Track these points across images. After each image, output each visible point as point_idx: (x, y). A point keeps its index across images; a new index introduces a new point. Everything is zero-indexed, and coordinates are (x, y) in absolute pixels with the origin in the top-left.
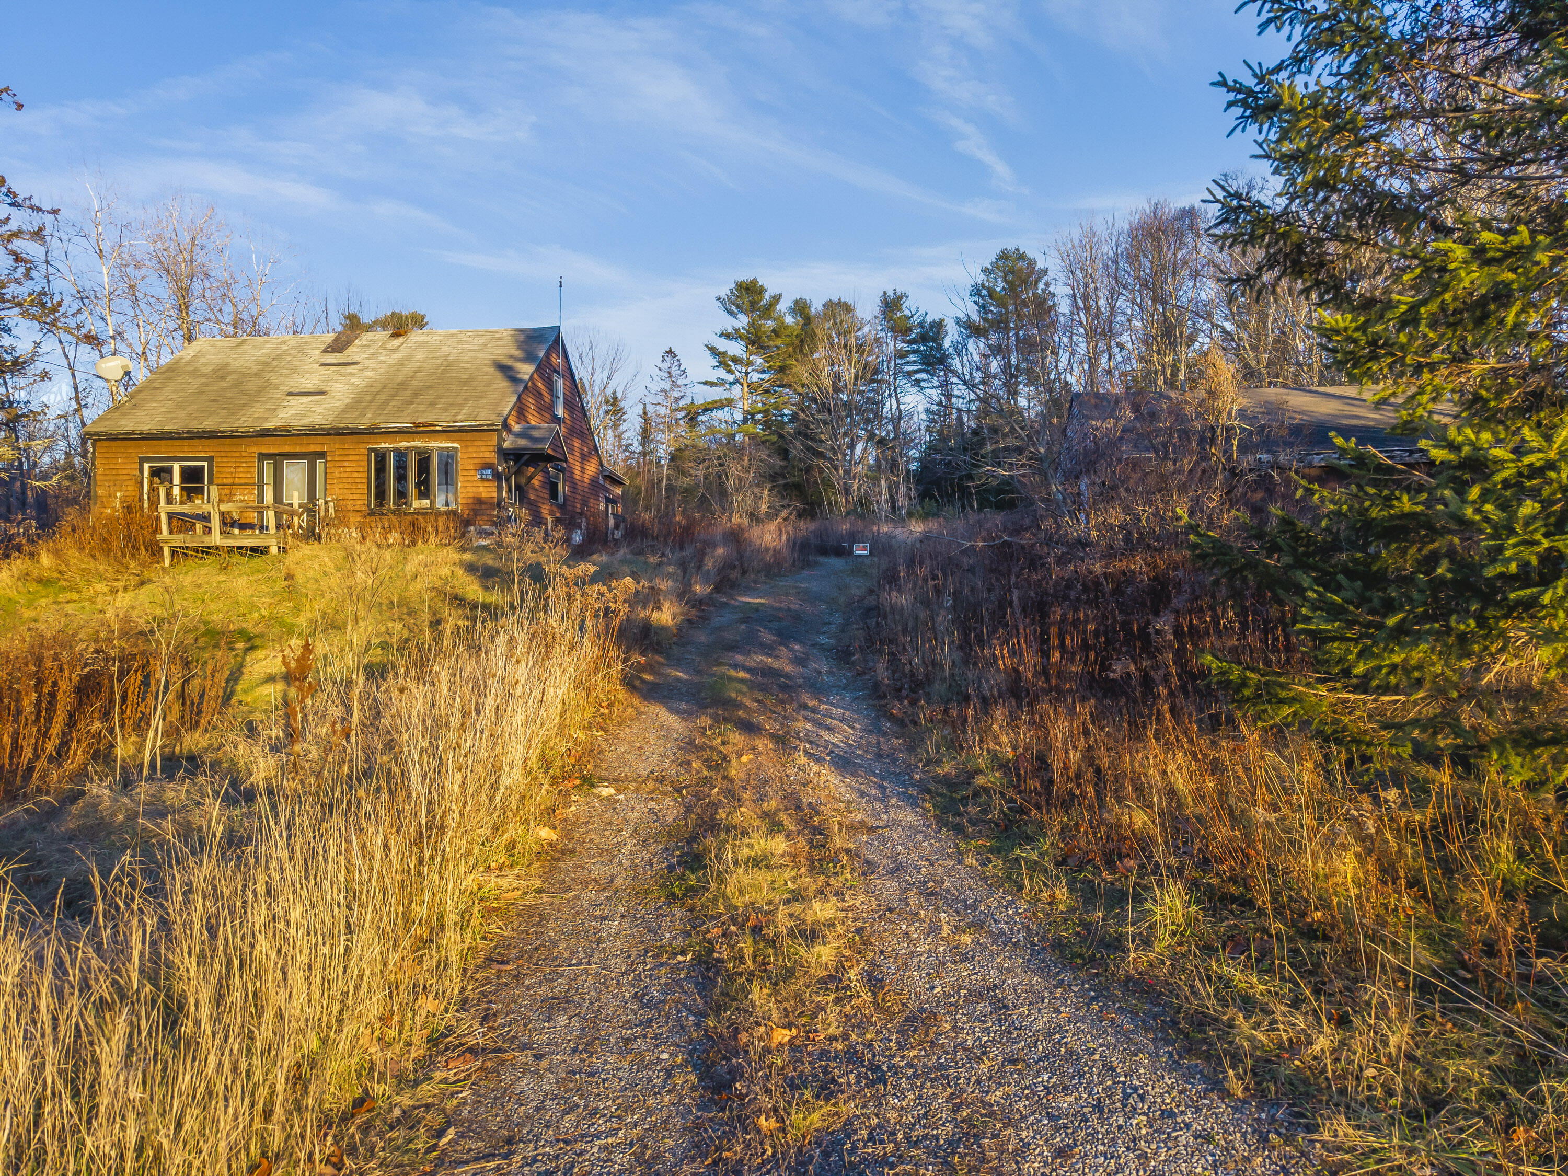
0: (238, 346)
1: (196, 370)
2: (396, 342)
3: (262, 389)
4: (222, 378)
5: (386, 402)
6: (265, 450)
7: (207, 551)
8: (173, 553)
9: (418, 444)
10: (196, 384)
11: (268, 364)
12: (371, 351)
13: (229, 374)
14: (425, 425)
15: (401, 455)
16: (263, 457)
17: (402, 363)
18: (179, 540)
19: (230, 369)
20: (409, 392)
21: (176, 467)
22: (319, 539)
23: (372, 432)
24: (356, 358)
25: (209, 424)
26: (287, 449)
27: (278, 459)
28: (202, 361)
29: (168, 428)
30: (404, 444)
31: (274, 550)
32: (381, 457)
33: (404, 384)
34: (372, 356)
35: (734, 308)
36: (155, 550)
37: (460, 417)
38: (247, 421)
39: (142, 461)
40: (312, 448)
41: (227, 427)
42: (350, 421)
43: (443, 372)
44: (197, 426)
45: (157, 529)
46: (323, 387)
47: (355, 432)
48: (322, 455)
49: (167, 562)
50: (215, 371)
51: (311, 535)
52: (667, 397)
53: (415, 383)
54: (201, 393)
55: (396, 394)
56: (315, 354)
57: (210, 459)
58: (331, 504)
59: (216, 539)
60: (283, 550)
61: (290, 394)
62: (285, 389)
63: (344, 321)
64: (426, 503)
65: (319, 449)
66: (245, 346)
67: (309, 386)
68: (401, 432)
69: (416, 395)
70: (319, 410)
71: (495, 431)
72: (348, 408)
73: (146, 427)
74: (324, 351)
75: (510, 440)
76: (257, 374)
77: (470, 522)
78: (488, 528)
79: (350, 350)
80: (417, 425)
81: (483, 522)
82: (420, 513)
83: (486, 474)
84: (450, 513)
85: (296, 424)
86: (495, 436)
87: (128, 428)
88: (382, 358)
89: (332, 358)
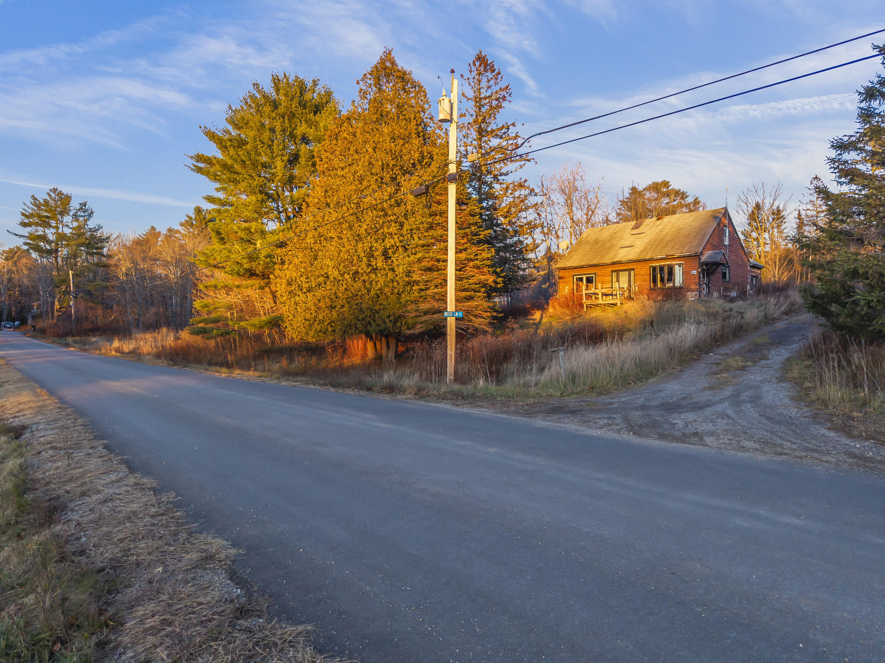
0: (601, 230)
1: (588, 241)
2: (659, 222)
3: (611, 247)
4: (597, 244)
5: (656, 248)
6: (613, 269)
7: (597, 305)
8: (587, 306)
9: (668, 263)
10: (589, 247)
11: (612, 236)
12: (649, 227)
13: (599, 242)
14: (670, 255)
15: (662, 268)
16: (613, 271)
17: (661, 231)
18: (589, 302)
19: (600, 240)
20: (664, 243)
21: (584, 277)
22: (633, 299)
23: (651, 260)
24: (644, 231)
25: (595, 262)
26: (621, 268)
27: (617, 271)
28: (589, 238)
29: (582, 264)
30: (663, 263)
31: (619, 304)
32: (654, 269)
33: (662, 240)
34: (650, 229)
36: (581, 305)
37: (684, 251)
38: (607, 260)
39: (574, 276)
40: (630, 267)
41: (601, 262)
42: (643, 257)
43: (677, 233)
44: (591, 263)
45: (581, 299)
46: (633, 244)
47: (645, 260)
48: (633, 269)
49: (585, 310)
50: (594, 241)
51: (630, 298)
52: (814, 205)
53: (667, 239)
54: (591, 250)
55: (659, 245)
56: (629, 230)
57: (595, 274)
58: (637, 287)
59: (600, 301)
60: (622, 304)
61: (621, 248)
62: (619, 246)
63: (630, 191)
64: (671, 285)
65: (632, 267)
66: (604, 230)
67: (628, 244)
68: (662, 259)
69: (667, 244)
70: (632, 253)
71: (697, 256)
72: (642, 251)
73: (575, 264)
74: (632, 229)
75: (703, 258)
76: (609, 241)
77: (688, 291)
78: (695, 293)
79: (641, 227)
80: (667, 256)
81: (693, 291)
82: (669, 288)
83: (695, 272)
84: (681, 288)
85: (624, 259)
86: (697, 257)
87: (569, 265)
88: (654, 229)
89: (636, 231)
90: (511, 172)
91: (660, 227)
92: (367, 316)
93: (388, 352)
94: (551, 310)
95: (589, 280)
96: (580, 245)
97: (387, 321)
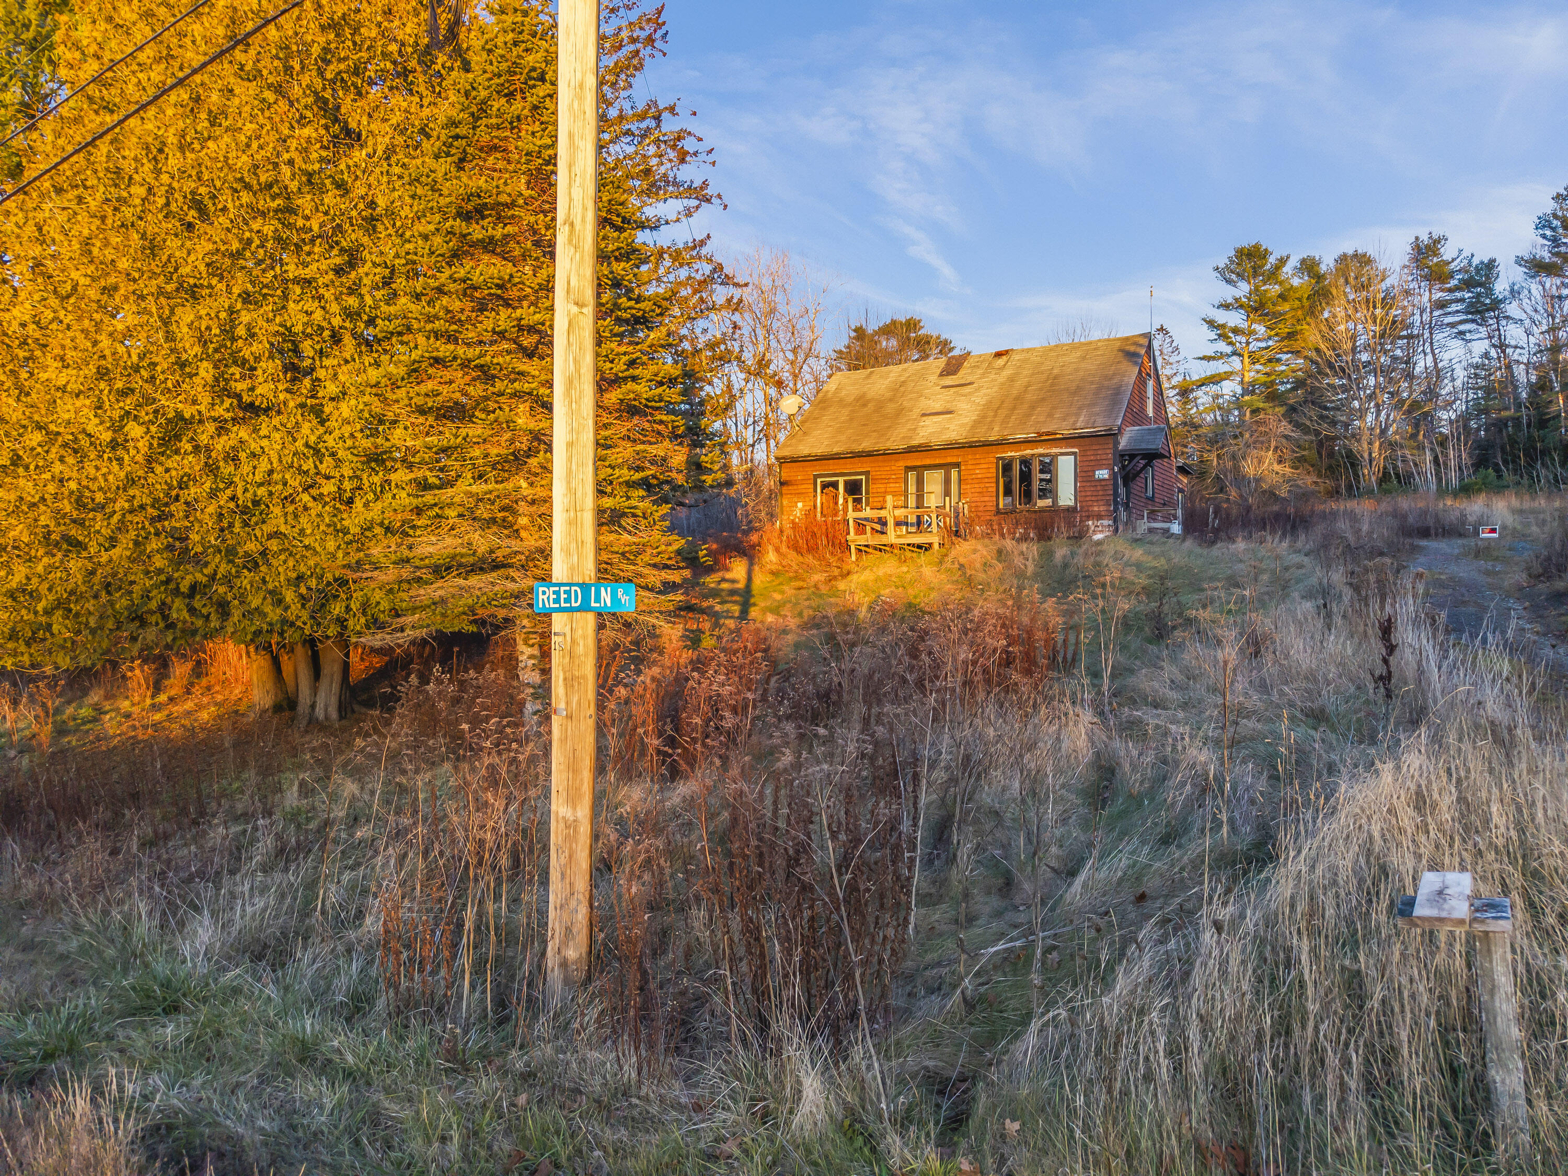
0: (868, 377)
1: (841, 400)
2: (1000, 362)
3: (900, 412)
4: (865, 405)
5: (1008, 416)
6: (909, 464)
7: (882, 548)
8: (858, 550)
9: (1041, 450)
10: (845, 412)
11: (897, 390)
12: (980, 371)
13: (869, 401)
14: (1048, 434)
15: (1025, 462)
16: (909, 469)
17: (1011, 379)
18: (862, 540)
19: (869, 397)
20: (1026, 406)
21: (841, 481)
23: (1001, 443)
24: (970, 379)
25: (867, 445)
26: (928, 462)
27: (919, 470)
28: (844, 393)
29: (836, 450)
30: (1028, 452)
31: (936, 546)
32: (1007, 465)
33: (1019, 398)
34: (983, 375)
35: (1234, 277)
36: (844, 547)
37: (1078, 425)
38: (895, 441)
39: (816, 477)
40: (949, 460)
42: (981, 435)
43: (1052, 385)
44: (859, 448)
46: (950, 407)
47: (986, 444)
48: (957, 465)
49: (854, 558)
50: (857, 400)
53: (1029, 397)
54: (851, 419)
55: (1014, 408)
56: (934, 378)
57: (867, 473)
58: (966, 507)
59: (889, 538)
60: (941, 546)
61: (924, 415)
62: (917, 412)
64: (1048, 502)
65: (954, 460)
66: (874, 377)
67: (938, 407)
68: (1027, 442)
69: (1033, 408)
70: (952, 427)
71: (1112, 435)
72: (976, 424)
73: (819, 450)
74: (941, 375)
75: (1123, 442)
76: (891, 400)
77: (1088, 518)
78: (1106, 522)
79: (962, 372)
80: (1040, 435)
81: (1099, 517)
82: (1042, 510)
83: (1103, 474)
84: (1071, 510)
85: (936, 441)
86: (1111, 440)
87: (806, 452)
88: (993, 376)
89: (949, 381)
90: (667, 223)
91: (1007, 372)
92: (213, 577)
93: (315, 691)
94: (771, 557)
95: (853, 488)
96: (824, 409)
97: (289, 596)
